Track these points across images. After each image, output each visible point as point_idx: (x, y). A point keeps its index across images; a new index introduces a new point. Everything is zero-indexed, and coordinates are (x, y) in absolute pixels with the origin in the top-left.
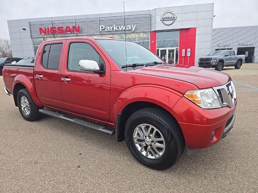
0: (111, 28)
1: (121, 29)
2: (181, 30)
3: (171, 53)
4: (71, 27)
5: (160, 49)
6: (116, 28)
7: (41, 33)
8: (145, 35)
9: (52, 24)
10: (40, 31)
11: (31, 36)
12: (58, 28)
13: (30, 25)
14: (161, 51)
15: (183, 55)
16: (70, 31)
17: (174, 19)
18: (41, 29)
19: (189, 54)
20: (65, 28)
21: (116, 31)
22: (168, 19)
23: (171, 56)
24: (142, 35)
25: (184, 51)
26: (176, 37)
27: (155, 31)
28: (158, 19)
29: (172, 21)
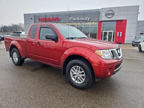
0: (76, 19)
1: (81, 20)
2: (117, 21)
3: (110, 34)
4: (55, 18)
5: (103, 31)
6: (79, 19)
7: (39, 21)
8: (96, 23)
9: (45, 16)
12: (48, 18)
13: (34, 17)
14: (104, 32)
15: (118, 36)
16: (54, 20)
17: (113, 14)
18: (39, 19)
19: (121, 35)
20: (51, 18)
21: (78, 20)
22: (109, 14)
23: (110, 36)
24: (93, 23)
25: (118, 33)
26: (114, 25)
27: (101, 21)
29: (112, 16)
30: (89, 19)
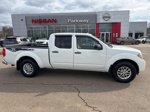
0: (75, 21)
1: (80, 22)
2: (113, 23)
3: (107, 35)
4: (51, 20)
5: (101, 33)
7: (32, 23)
9: (40, 17)
10: (32, 21)
11: (26, 24)
12: (44, 20)
13: (26, 18)
15: (114, 36)
16: (50, 21)
17: (109, 17)
18: (33, 20)
19: (117, 36)
20: (47, 20)
21: (77, 22)
22: (106, 17)
27: (99, 23)
28: (101, 17)
30: (87, 21)
